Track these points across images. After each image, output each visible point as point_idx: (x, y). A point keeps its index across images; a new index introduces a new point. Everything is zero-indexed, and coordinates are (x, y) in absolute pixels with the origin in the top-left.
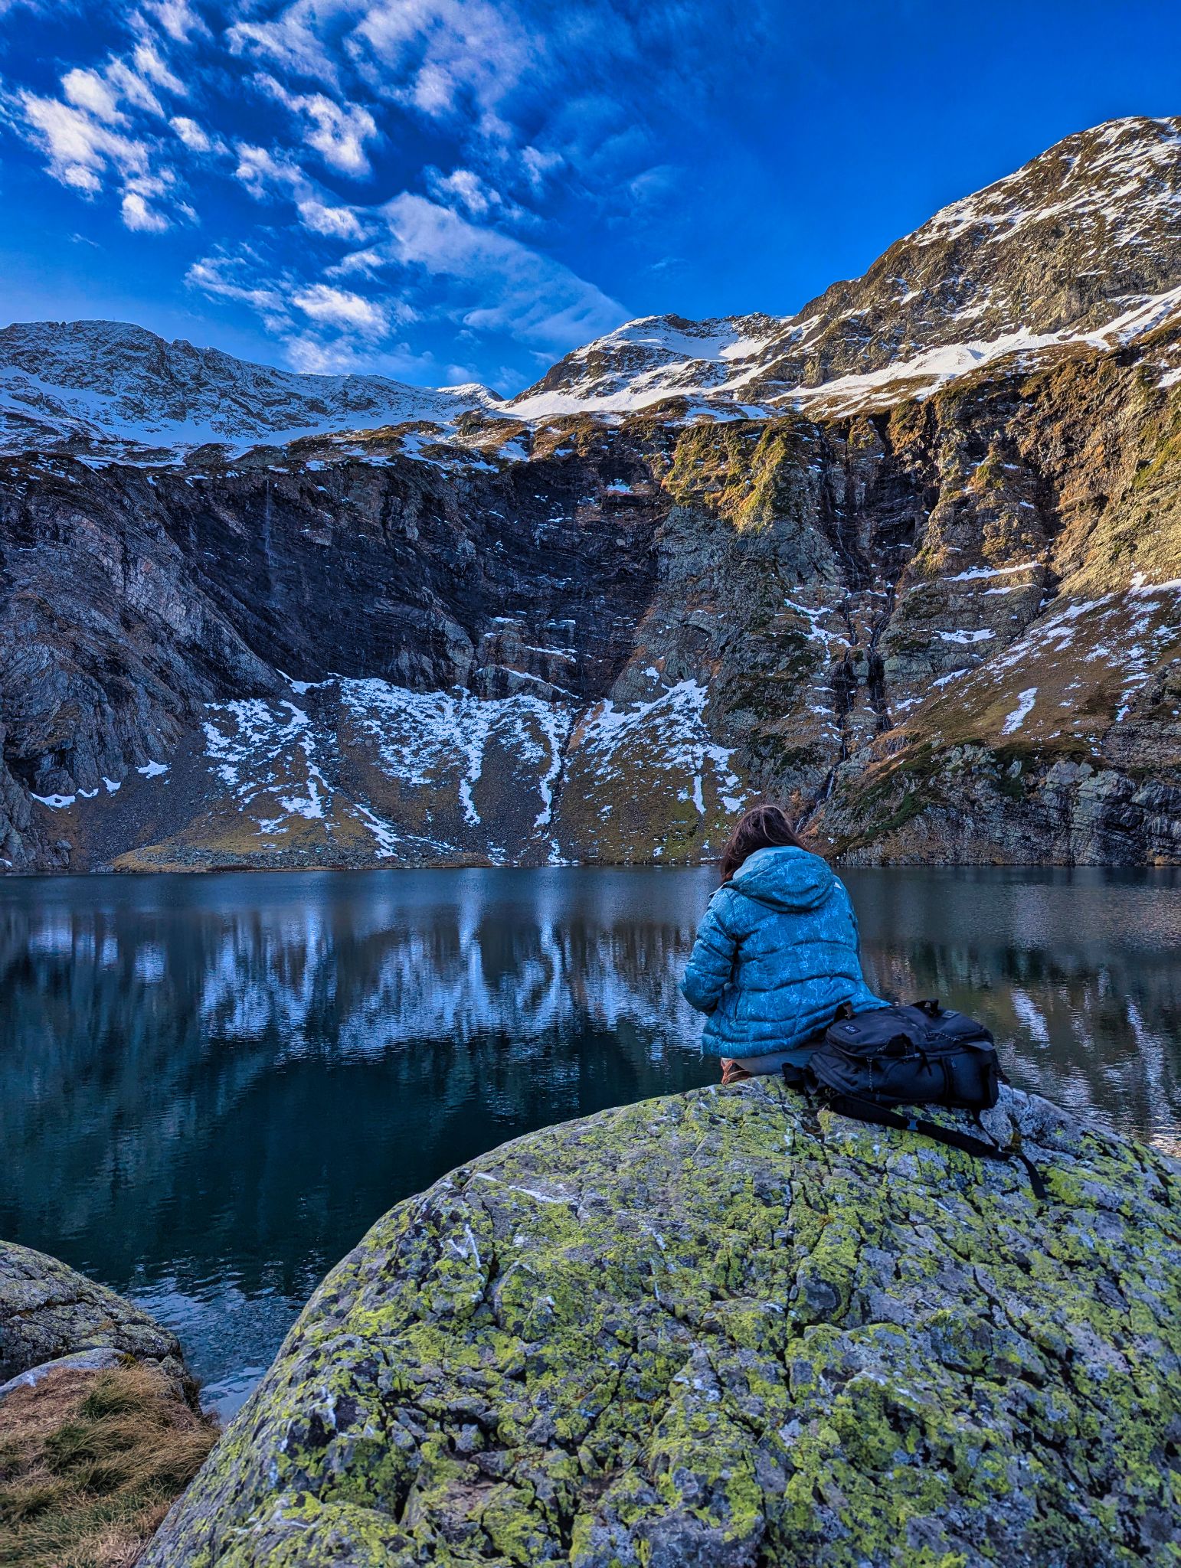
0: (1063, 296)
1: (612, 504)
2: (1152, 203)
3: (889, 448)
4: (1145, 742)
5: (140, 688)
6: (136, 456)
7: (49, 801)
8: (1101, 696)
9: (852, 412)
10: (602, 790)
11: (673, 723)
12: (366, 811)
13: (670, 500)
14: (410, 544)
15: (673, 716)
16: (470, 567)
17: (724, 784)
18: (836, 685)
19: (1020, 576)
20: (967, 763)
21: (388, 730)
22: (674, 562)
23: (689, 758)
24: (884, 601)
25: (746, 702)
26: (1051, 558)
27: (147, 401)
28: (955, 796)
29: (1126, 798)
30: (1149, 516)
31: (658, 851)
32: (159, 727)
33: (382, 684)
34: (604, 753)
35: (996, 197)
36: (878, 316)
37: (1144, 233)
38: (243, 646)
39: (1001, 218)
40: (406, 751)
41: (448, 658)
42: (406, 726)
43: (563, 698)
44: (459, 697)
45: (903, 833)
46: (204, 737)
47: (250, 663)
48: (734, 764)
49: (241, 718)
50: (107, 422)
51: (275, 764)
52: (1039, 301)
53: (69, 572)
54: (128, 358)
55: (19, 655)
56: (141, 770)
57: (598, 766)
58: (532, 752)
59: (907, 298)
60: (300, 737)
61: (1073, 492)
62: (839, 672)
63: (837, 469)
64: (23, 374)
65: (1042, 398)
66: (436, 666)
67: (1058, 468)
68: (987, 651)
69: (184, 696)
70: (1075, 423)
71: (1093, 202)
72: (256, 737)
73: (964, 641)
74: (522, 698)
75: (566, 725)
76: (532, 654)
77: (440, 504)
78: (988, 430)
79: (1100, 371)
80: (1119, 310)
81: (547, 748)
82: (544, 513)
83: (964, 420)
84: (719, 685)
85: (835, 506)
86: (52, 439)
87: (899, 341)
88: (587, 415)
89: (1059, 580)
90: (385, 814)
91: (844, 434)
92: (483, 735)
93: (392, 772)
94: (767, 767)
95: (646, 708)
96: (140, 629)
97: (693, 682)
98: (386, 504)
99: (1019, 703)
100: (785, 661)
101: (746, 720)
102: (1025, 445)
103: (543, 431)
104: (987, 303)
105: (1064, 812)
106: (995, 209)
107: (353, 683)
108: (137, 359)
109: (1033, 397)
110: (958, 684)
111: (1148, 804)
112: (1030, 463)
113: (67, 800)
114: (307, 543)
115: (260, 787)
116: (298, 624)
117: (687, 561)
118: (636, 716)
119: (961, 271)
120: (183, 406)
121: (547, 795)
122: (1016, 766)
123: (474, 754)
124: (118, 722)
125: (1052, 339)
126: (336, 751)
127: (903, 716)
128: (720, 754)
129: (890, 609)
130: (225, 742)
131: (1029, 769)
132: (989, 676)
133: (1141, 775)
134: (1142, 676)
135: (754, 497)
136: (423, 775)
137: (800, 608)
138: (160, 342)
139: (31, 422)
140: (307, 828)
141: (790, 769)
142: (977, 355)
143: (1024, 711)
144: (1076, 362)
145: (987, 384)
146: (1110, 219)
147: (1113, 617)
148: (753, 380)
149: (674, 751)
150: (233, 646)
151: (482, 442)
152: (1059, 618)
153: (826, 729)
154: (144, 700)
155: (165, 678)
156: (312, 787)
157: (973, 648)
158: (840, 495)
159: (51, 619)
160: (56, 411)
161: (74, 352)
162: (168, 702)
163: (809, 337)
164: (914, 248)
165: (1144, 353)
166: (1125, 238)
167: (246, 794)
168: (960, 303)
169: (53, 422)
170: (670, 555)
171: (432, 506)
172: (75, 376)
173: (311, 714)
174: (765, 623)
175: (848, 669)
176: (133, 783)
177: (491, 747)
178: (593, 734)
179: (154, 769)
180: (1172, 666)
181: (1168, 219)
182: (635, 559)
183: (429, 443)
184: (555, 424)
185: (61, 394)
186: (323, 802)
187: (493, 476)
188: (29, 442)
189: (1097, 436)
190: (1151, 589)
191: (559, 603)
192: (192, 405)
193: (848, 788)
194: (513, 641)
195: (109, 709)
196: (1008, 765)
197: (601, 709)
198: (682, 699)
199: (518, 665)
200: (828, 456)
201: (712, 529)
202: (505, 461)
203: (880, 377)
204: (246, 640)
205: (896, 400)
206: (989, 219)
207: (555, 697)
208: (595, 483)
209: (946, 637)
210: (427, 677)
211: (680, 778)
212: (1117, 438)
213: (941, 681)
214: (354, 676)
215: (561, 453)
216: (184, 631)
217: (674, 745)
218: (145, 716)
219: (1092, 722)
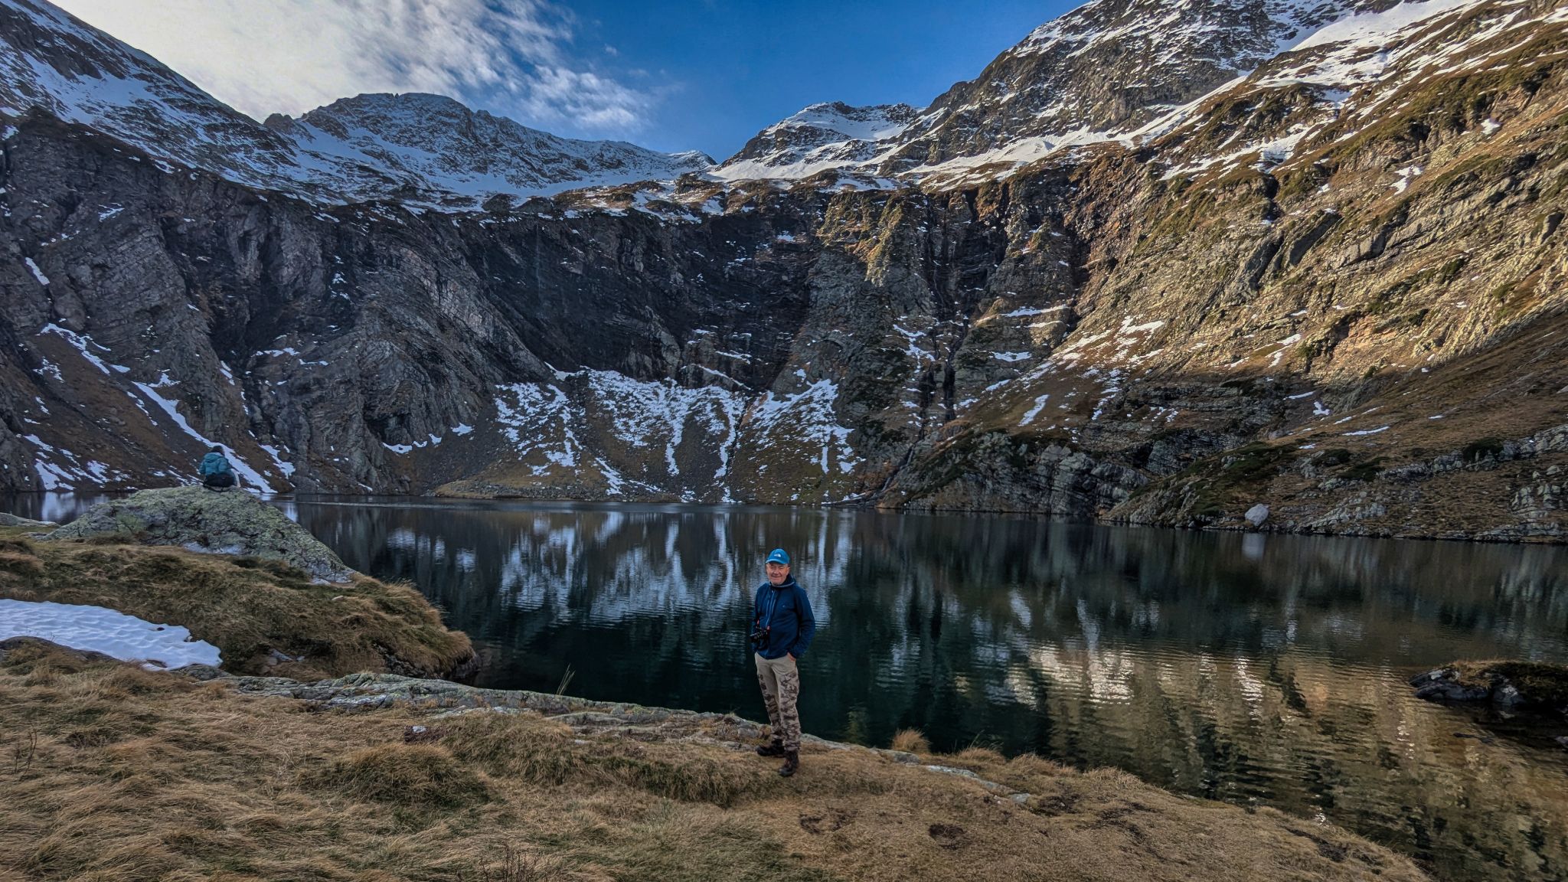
0: (1114, 103)
1: (781, 249)
2: (1187, 31)
3: (975, 215)
4: (1107, 434)
5: (452, 373)
6: (447, 202)
7: (395, 448)
8: (1086, 403)
9: (952, 187)
10: (761, 455)
11: (813, 410)
12: (603, 463)
13: (821, 249)
14: (637, 274)
15: (813, 405)
16: (679, 292)
17: (842, 453)
18: (922, 387)
19: (1053, 314)
20: (993, 445)
21: (620, 408)
22: (821, 294)
23: (820, 434)
24: (961, 329)
25: (862, 396)
26: (1075, 303)
27: (459, 158)
28: (982, 466)
29: (1088, 471)
30: (1141, 275)
31: (795, 497)
32: (466, 401)
33: (617, 375)
34: (764, 429)
35: (1078, 20)
36: (984, 111)
37: (1178, 55)
38: (522, 346)
39: (1079, 37)
40: (631, 422)
41: (662, 358)
42: (632, 405)
43: (740, 389)
44: (669, 386)
45: (947, 489)
46: (496, 409)
47: (526, 357)
48: (850, 439)
49: (521, 396)
50: (431, 173)
51: (544, 429)
52: (1098, 106)
53: (400, 290)
54: (445, 124)
55: (370, 348)
56: (455, 430)
57: (760, 438)
58: (716, 427)
59: (1006, 99)
60: (560, 410)
61: (1097, 256)
62: (925, 378)
63: (938, 230)
64: (370, 134)
65: (1083, 184)
66: (654, 363)
67: (1088, 237)
68: (1024, 367)
69: (482, 379)
70: (1103, 204)
71: (1145, 28)
72: (531, 410)
73: (1010, 360)
74: (712, 388)
75: (741, 408)
76: (721, 357)
77: (659, 246)
78: (1044, 207)
79: (1124, 165)
80: (1152, 116)
81: (727, 424)
82: (732, 253)
83: (1029, 198)
84: (845, 384)
85: (934, 258)
86: (390, 187)
87: (997, 132)
88: (766, 181)
89: (1079, 318)
90: (616, 465)
91: (945, 204)
92: (684, 413)
93: (621, 437)
94: (871, 443)
95: (795, 398)
96: (452, 331)
97: (828, 381)
98: (621, 245)
99: (1035, 404)
100: (889, 369)
101: (860, 409)
102: (1068, 217)
103: (734, 192)
104: (1061, 105)
105: (1050, 479)
106: (1075, 29)
107: (598, 373)
108: (450, 125)
109: (1077, 183)
110: (1001, 390)
111: (1101, 476)
112: (1070, 232)
113: (407, 449)
114: (565, 271)
115: (533, 444)
116: (559, 331)
117: (830, 293)
118: (788, 404)
119: (1046, 79)
120: (485, 162)
121: (724, 457)
122: (1024, 447)
123: (677, 426)
124: (439, 396)
125: (1102, 137)
126: (584, 420)
127: (963, 410)
128: (842, 433)
129: (962, 337)
130: (510, 412)
131: (1032, 449)
132: (1021, 385)
133: (1099, 457)
134: (1115, 389)
135: (878, 248)
136: (643, 440)
137: (903, 331)
138: (467, 111)
139: (376, 173)
140: (561, 473)
141: (885, 444)
142: (1049, 146)
143: (1037, 410)
144: (1109, 157)
145: (1046, 171)
146: (1155, 43)
147: (1106, 348)
148: (891, 157)
149: (811, 429)
150: (514, 344)
151: (691, 199)
152: (1074, 346)
153: (912, 418)
154: (455, 381)
155: (469, 367)
156: (568, 445)
157: (1016, 365)
158: (938, 249)
159: (391, 322)
160: (395, 164)
161: (405, 117)
162: (472, 384)
163: (935, 125)
164: (1014, 58)
165: (1156, 153)
166: (1164, 58)
167: (524, 448)
168: (1043, 104)
169: (392, 173)
170: (819, 289)
171: (653, 246)
172: (405, 136)
173: (569, 395)
174: (878, 342)
175: (931, 376)
176: (449, 438)
177: (689, 422)
178: (759, 415)
179: (463, 429)
180: (1134, 383)
181: (1196, 45)
182: (794, 291)
183: (653, 199)
184: (743, 188)
185: (397, 150)
186: (575, 456)
187: (697, 225)
188: (374, 189)
189: (1116, 214)
190: (1134, 329)
191: (741, 320)
192: (492, 162)
193: (918, 458)
194: (708, 348)
195: (432, 387)
196: (1018, 446)
197: (765, 397)
198: (820, 392)
199: (710, 365)
200: (933, 221)
201: (848, 271)
202: (706, 214)
203: (979, 160)
204: (524, 341)
205: (983, 180)
206: (1070, 37)
207: (735, 388)
208: (769, 234)
209: (998, 356)
210: (648, 372)
211: (813, 448)
212: (1129, 216)
213: (992, 388)
214: (598, 369)
215: (746, 209)
216: (481, 333)
217: (811, 425)
218: (455, 392)
219: (1077, 419)
